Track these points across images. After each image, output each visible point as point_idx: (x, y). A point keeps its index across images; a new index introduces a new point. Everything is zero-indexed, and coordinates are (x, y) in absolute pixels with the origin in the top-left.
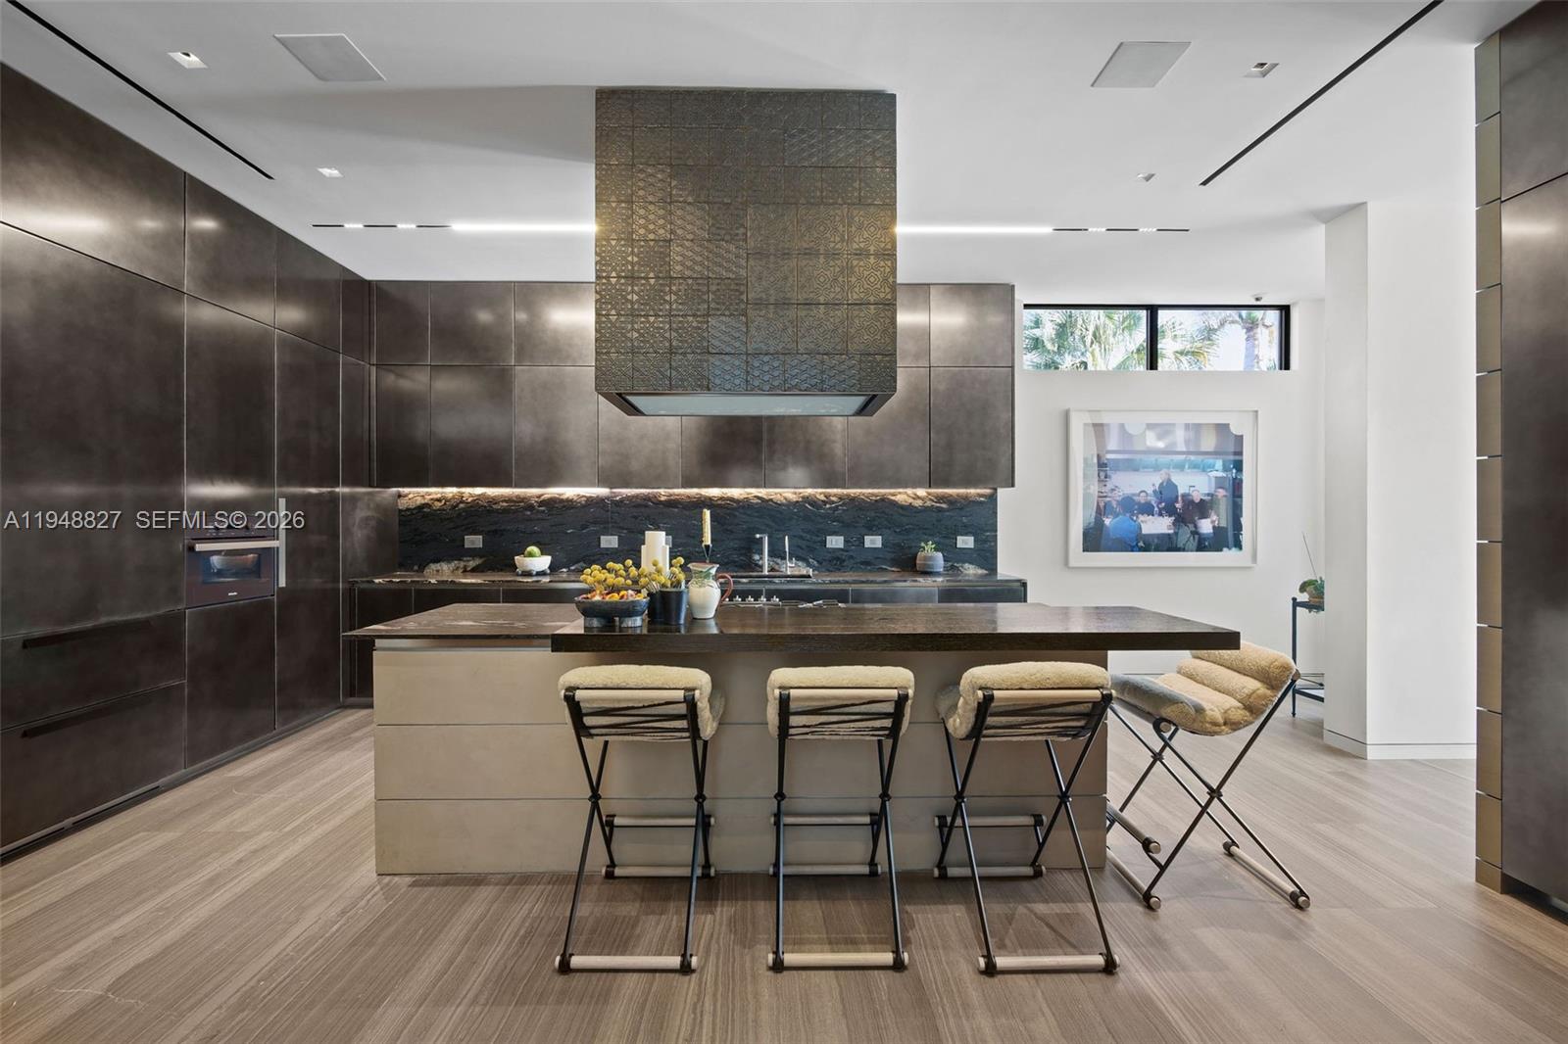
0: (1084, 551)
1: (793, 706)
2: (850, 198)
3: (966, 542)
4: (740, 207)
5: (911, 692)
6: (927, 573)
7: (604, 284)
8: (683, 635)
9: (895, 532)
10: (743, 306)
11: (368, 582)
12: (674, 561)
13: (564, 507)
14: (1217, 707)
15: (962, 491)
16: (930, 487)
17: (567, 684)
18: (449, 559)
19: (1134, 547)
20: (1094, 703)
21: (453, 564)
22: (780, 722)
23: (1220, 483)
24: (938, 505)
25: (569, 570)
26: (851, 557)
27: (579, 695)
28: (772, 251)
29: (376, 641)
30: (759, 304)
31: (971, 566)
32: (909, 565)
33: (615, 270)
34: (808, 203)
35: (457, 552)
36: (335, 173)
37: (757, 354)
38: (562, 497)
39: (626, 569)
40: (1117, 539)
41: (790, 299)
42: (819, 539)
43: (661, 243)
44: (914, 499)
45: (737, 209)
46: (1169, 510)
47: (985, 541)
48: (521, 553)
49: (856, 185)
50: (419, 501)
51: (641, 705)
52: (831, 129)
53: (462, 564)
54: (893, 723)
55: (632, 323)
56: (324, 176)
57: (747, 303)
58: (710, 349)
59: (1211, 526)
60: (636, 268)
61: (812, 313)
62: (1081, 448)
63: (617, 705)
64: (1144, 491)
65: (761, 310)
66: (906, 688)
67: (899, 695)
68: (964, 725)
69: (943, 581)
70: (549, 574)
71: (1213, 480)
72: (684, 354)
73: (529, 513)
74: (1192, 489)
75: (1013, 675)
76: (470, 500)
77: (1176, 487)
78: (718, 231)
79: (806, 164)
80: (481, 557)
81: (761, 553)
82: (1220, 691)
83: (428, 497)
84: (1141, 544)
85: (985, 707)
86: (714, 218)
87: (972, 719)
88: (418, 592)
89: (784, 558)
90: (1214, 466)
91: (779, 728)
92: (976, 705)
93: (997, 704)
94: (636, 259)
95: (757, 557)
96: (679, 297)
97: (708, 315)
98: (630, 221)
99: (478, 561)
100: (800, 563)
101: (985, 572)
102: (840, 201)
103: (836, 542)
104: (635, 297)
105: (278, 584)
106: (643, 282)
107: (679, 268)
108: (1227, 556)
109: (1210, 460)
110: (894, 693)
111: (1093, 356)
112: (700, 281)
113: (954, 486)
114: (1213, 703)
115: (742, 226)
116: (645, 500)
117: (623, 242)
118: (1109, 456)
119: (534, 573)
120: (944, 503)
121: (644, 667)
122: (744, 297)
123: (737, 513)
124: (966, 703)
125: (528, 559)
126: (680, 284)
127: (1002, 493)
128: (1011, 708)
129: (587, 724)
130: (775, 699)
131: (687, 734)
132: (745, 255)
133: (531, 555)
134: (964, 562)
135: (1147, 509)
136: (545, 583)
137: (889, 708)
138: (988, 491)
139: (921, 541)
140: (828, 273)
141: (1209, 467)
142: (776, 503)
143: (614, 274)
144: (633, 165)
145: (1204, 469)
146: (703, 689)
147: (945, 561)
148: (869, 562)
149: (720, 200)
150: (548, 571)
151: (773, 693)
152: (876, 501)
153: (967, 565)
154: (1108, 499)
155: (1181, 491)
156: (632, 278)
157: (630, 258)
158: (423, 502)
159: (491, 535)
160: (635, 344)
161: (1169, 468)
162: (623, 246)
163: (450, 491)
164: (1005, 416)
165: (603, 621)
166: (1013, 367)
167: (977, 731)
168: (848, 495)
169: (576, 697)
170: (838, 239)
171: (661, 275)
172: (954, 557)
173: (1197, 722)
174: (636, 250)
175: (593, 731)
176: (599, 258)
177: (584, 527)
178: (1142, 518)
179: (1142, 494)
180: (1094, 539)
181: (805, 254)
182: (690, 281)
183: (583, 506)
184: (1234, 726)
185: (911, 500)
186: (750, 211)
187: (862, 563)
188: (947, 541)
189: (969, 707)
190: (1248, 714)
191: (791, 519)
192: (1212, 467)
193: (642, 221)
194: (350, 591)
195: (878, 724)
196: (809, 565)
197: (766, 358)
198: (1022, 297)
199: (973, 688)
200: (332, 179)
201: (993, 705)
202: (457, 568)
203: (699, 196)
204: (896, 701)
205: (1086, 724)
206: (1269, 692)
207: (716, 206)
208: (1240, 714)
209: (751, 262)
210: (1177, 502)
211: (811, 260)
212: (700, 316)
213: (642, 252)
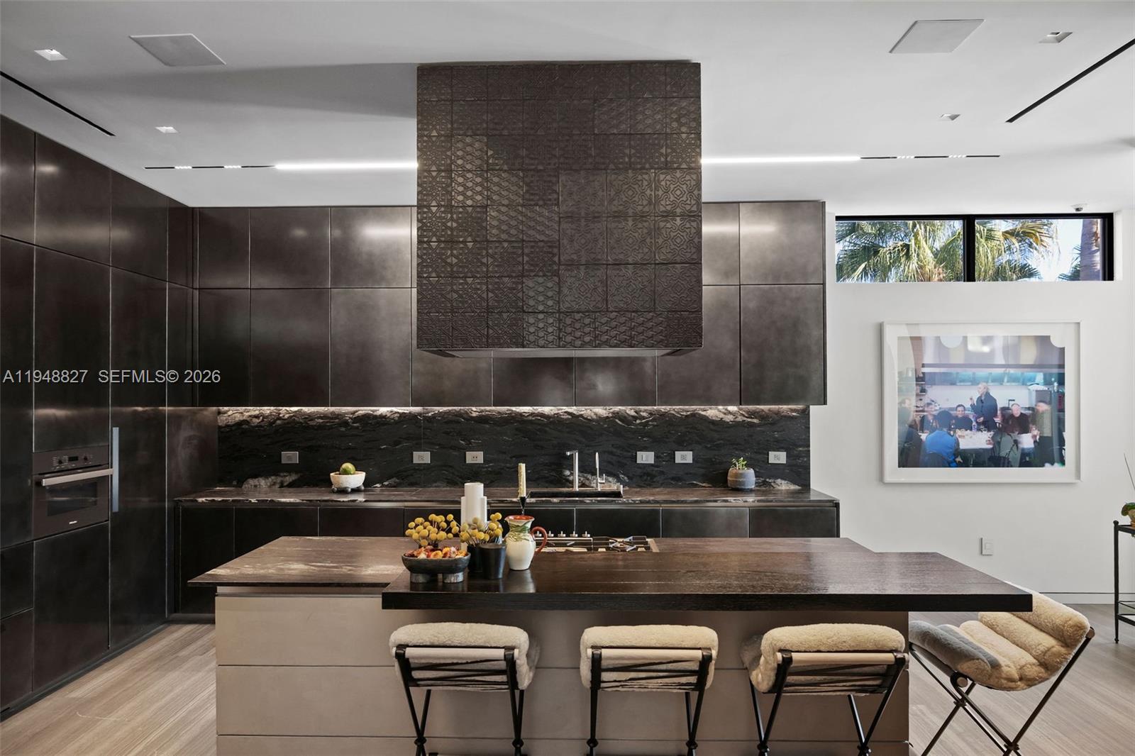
0: (899, 467)
1: (604, 664)
2: (657, 163)
3: (778, 457)
4: (552, 174)
5: (714, 653)
6: (738, 490)
7: (425, 249)
8: (502, 594)
9: (706, 447)
10: (556, 268)
11: (192, 501)
12: (492, 516)
13: (378, 423)
14: (1014, 662)
15: (774, 407)
16: (741, 404)
17: (399, 642)
18: (265, 474)
19: (952, 462)
20: (888, 665)
21: (270, 479)
22: (592, 676)
23: (1041, 397)
24: (749, 420)
25: (383, 486)
26: (662, 473)
27: (409, 652)
28: (583, 214)
29: (218, 587)
30: (571, 265)
31: (783, 482)
32: (721, 481)
33: (435, 235)
34: (618, 169)
35: (272, 468)
36: (171, 129)
37: (569, 313)
38: (375, 413)
39: (448, 523)
40: (934, 453)
41: (599, 260)
42: (630, 454)
43: (478, 209)
44: (725, 414)
45: (550, 176)
46: (988, 425)
47: (798, 456)
48: (337, 469)
49: (663, 151)
50: (238, 417)
51: (464, 661)
52: (639, 98)
53: (279, 480)
54: (698, 679)
55: (452, 284)
56: (162, 132)
57: (560, 264)
58: (525, 308)
59: (1032, 441)
60: (455, 233)
61: (621, 274)
62: (897, 363)
63: (442, 661)
64: (962, 405)
65: (572, 271)
66: (710, 649)
67: (703, 656)
68: (765, 683)
69: (754, 502)
70: (364, 491)
71: (1034, 394)
72: (500, 313)
73: (343, 429)
74: (1012, 403)
75: (812, 638)
76: (287, 416)
77: (995, 400)
78: (532, 197)
79: (615, 131)
80: (296, 473)
81: (571, 468)
82: (1018, 645)
83: (247, 414)
84: (959, 459)
85: (784, 668)
86: (527, 185)
87: (773, 678)
88: (238, 511)
89: (594, 474)
90: (1035, 379)
91: (591, 682)
92: (776, 666)
93: (796, 665)
94: (455, 225)
95: (567, 473)
96: (495, 260)
97: (523, 276)
98: (449, 189)
99: (293, 477)
100: (610, 479)
101: (797, 487)
102: (647, 166)
103: (647, 457)
104: (455, 260)
105: (112, 509)
106: (462, 246)
107: (495, 231)
108: (1049, 472)
109: (1029, 373)
110: (698, 654)
111: (916, 239)
112: (515, 245)
113: (764, 404)
114: (1010, 659)
115: (555, 192)
116: (456, 416)
117: (443, 209)
118: (926, 370)
119: (350, 490)
120: (756, 418)
121: (467, 625)
122: (556, 259)
123: (547, 429)
124: (767, 662)
125: (344, 477)
126: (496, 247)
127: (814, 409)
128: (810, 669)
129: (415, 677)
130: (588, 658)
131: (507, 687)
132: (557, 219)
133: (346, 472)
134: (777, 478)
135: (965, 424)
136: (360, 502)
137: (695, 667)
138: (800, 407)
139: (732, 456)
140: (636, 235)
141: (1030, 380)
142: (586, 419)
143: (434, 239)
144: (452, 136)
145: (1024, 382)
146: (522, 648)
147: (756, 477)
148: (680, 478)
149: (533, 167)
150: (363, 488)
151: (586, 653)
152: (686, 416)
153: (779, 481)
154: (925, 414)
155: (1000, 404)
156: (451, 242)
157: (449, 224)
158: (241, 419)
159: (306, 451)
160: (454, 304)
161: (987, 382)
162: (443, 212)
163: (267, 410)
164: (816, 333)
165: (428, 577)
166: (824, 284)
167: (778, 686)
168: (659, 411)
169: (406, 654)
170: (645, 202)
171: (478, 239)
172: (767, 473)
173: (993, 676)
174: (455, 216)
175: (419, 683)
176: (420, 225)
177: (397, 443)
178: (959, 432)
179: (960, 409)
180: (911, 455)
181: (615, 217)
182: (506, 245)
183: (396, 423)
184: (1030, 682)
185: (722, 416)
186: (562, 178)
187: (673, 479)
188: (759, 457)
189: (770, 667)
190: (1043, 670)
191: (601, 435)
192: (1032, 380)
193: (461, 189)
194: (174, 509)
195: (684, 680)
196: (619, 480)
197: (578, 316)
198: (832, 211)
199: (774, 649)
200: (168, 134)
201: (792, 666)
202: (274, 484)
203: (513, 164)
204: (700, 662)
205: (882, 683)
206: (1063, 650)
207: (531, 173)
208: (1035, 671)
209: (564, 226)
210: (996, 416)
211: (620, 222)
212: (515, 277)
213: (460, 218)
